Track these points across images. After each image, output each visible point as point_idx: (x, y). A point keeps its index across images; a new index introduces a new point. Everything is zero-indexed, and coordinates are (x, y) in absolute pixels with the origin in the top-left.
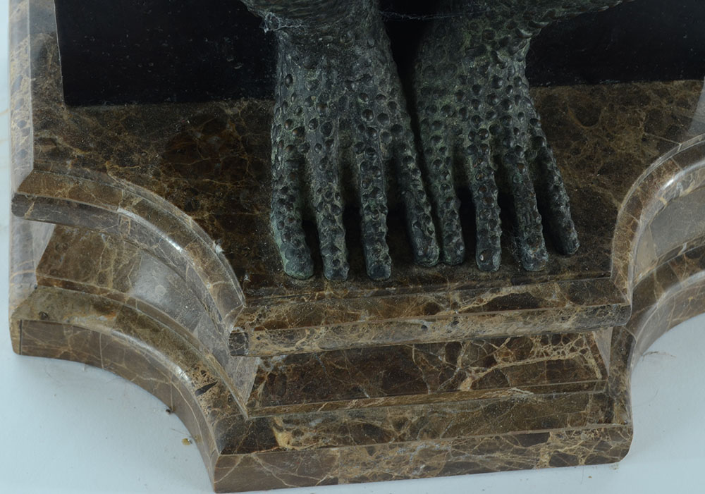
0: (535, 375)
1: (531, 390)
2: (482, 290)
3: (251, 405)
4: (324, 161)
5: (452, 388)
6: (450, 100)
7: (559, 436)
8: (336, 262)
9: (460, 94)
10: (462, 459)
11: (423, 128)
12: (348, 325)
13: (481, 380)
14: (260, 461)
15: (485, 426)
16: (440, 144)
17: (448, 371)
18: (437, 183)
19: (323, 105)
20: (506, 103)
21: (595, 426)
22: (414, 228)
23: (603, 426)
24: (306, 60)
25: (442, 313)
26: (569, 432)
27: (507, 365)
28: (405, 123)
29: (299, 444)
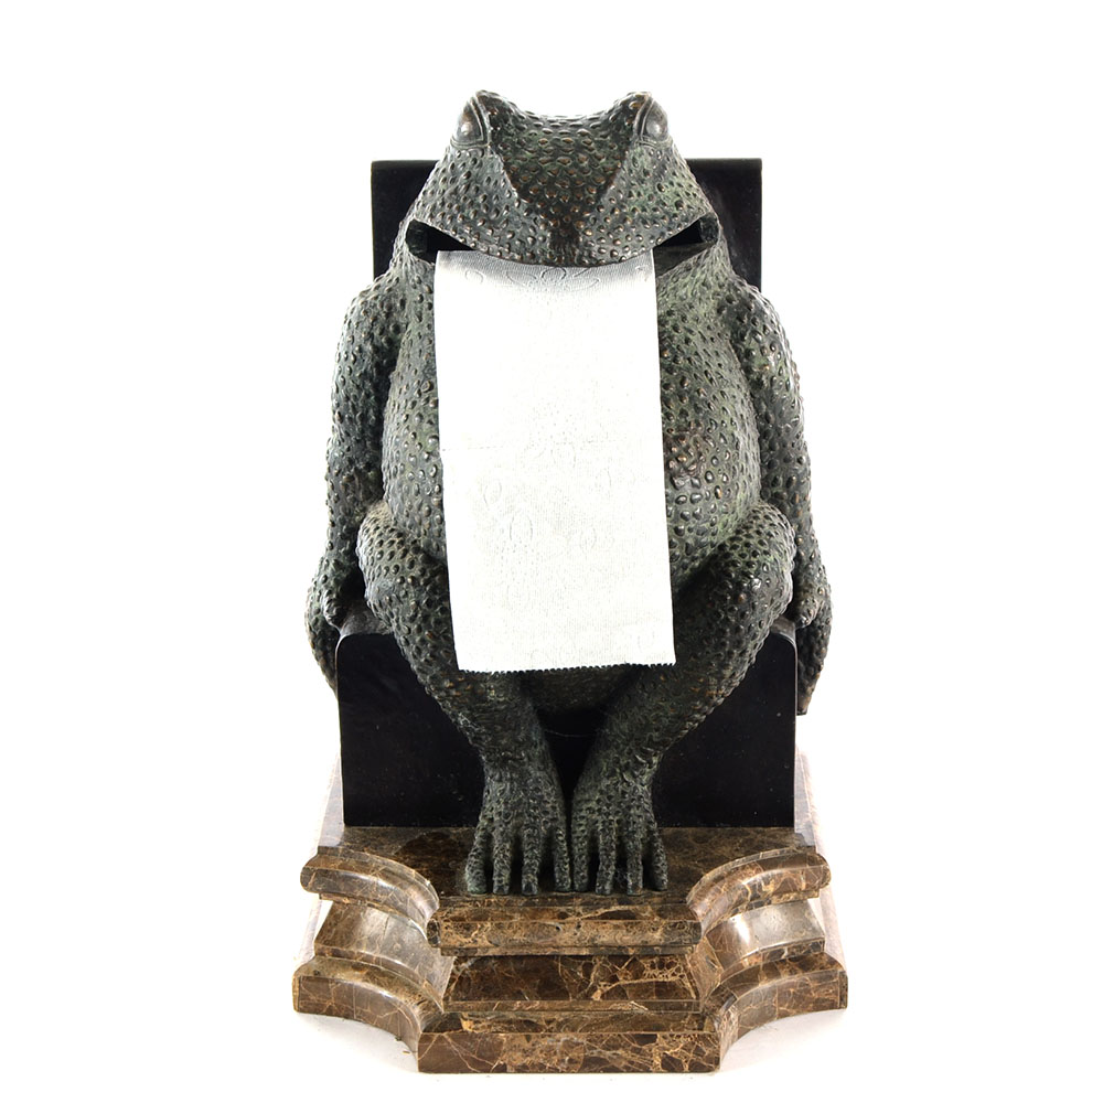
0: (647, 991)
1: (646, 1005)
2: (598, 906)
3: (446, 999)
4: (502, 833)
5: (587, 997)
6: (593, 804)
7: (664, 1037)
8: (500, 882)
9: (598, 801)
10: (595, 1052)
11: (573, 821)
12: (506, 923)
13: (608, 992)
14: (450, 1040)
15: (611, 1026)
16: (582, 828)
17: (585, 984)
18: (576, 848)
19: (506, 803)
20: (629, 808)
21: (691, 1032)
22: (556, 868)
23: (697, 1032)
24: (497, 777)
25: (569, 919)
26: (672, 1036)
27: (627, 982)
28: (562, 819)
29: (477, 1029)
